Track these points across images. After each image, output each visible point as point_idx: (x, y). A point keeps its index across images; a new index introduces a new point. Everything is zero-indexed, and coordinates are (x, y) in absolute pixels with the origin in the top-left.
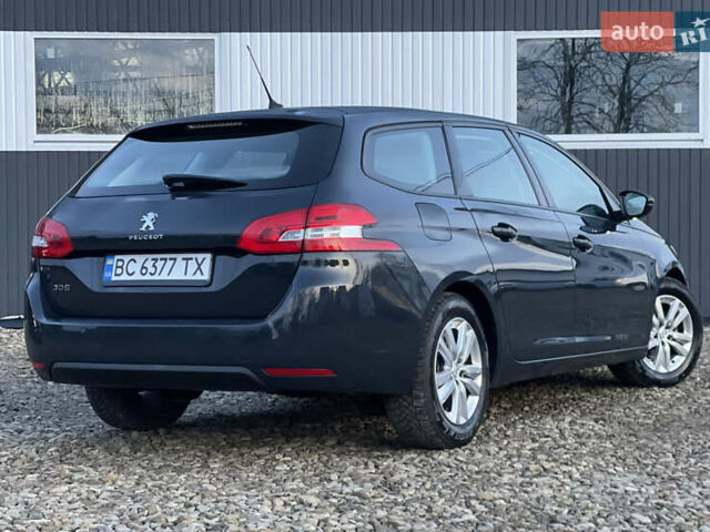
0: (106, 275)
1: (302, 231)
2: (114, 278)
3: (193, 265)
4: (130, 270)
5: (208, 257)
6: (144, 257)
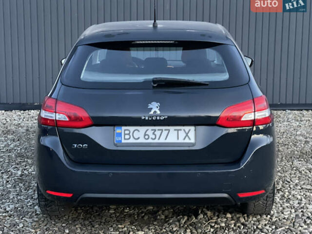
2: (123, 141)
3: (182, 134)
6: (145, 128)
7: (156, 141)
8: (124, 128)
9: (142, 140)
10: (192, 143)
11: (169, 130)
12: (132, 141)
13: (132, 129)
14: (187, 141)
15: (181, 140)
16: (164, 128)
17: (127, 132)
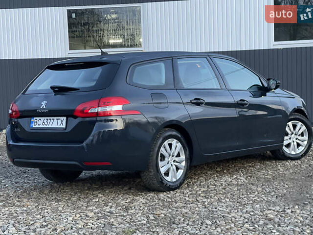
0: (31, 125)
1: (97, 108)
2: (34, 126)
3: (60, 121)
4: (40, 123)
5: (65, 118)
6: (44, 118)
7: (47, 126)
8: (35, 118)
9: (41, 126)
10: (63, 128)
11: (54, 119)
12: (37, 126)
13: (38, 118)
14: (61, 126)
15: (58, 126)
16: (52, 118)
17: (36, 121)
